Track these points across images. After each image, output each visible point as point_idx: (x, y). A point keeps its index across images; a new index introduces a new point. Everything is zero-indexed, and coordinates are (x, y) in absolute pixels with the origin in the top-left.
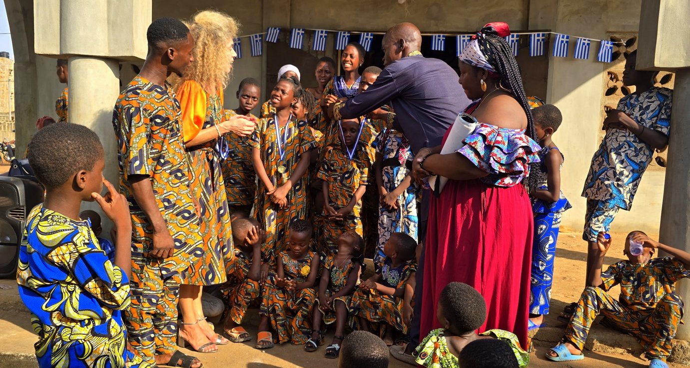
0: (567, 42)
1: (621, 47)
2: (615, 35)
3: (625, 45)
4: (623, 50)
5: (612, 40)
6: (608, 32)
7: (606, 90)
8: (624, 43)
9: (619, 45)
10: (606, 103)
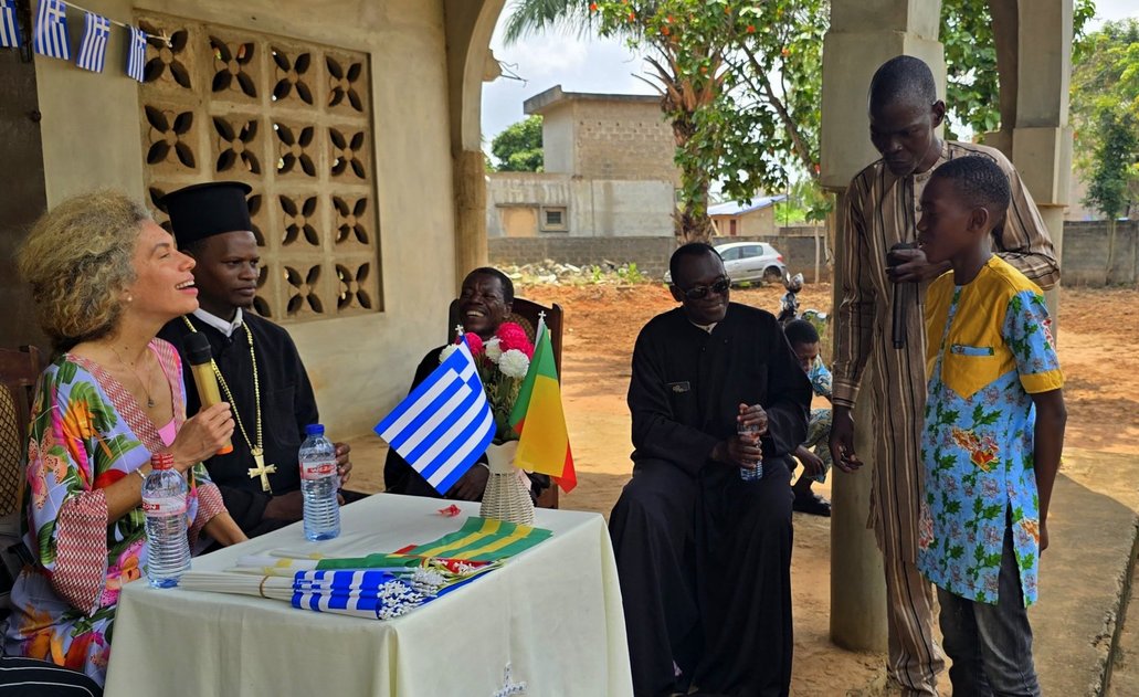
0: (62, 20)
1: (163, 51)
2: (146, 19)
3: (171, 46)
4: (167, 57)
5: (144, 28)
6: (135, 9)
7: (148, 150)
8: (166, 39)
9: (158, 45)
10: (153, 181)
